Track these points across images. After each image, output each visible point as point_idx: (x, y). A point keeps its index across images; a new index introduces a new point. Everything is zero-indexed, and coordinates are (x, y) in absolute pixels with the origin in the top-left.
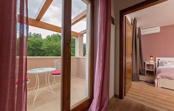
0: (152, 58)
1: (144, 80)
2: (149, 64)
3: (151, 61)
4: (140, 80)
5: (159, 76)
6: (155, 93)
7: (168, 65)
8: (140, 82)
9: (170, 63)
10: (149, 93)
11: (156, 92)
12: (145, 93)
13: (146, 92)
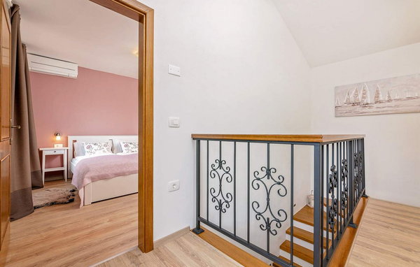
0: (58, 138)
1: (47, 201)
2: (51, 153)
3: (55, 145)
4: (35, 208)
5: (88, 178)
6: (87, 223)
7: (93, 150)
8: (36, 211)
9: (96, 147)
10: (74, 231)
11: (87, 219)
12: (65, 238)
13: (66, 234)
